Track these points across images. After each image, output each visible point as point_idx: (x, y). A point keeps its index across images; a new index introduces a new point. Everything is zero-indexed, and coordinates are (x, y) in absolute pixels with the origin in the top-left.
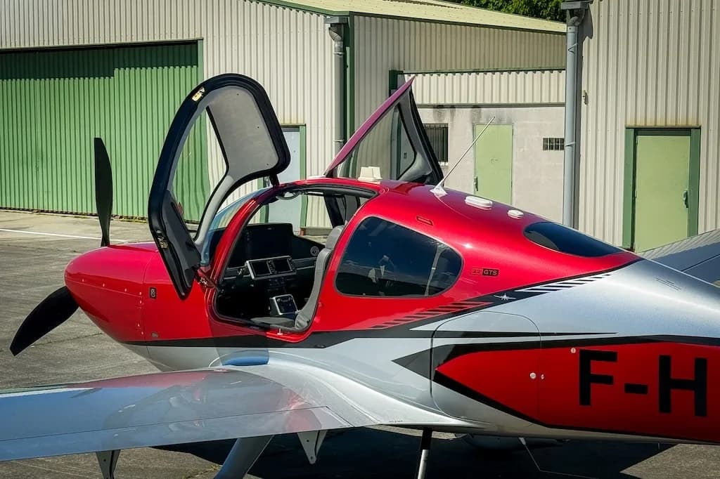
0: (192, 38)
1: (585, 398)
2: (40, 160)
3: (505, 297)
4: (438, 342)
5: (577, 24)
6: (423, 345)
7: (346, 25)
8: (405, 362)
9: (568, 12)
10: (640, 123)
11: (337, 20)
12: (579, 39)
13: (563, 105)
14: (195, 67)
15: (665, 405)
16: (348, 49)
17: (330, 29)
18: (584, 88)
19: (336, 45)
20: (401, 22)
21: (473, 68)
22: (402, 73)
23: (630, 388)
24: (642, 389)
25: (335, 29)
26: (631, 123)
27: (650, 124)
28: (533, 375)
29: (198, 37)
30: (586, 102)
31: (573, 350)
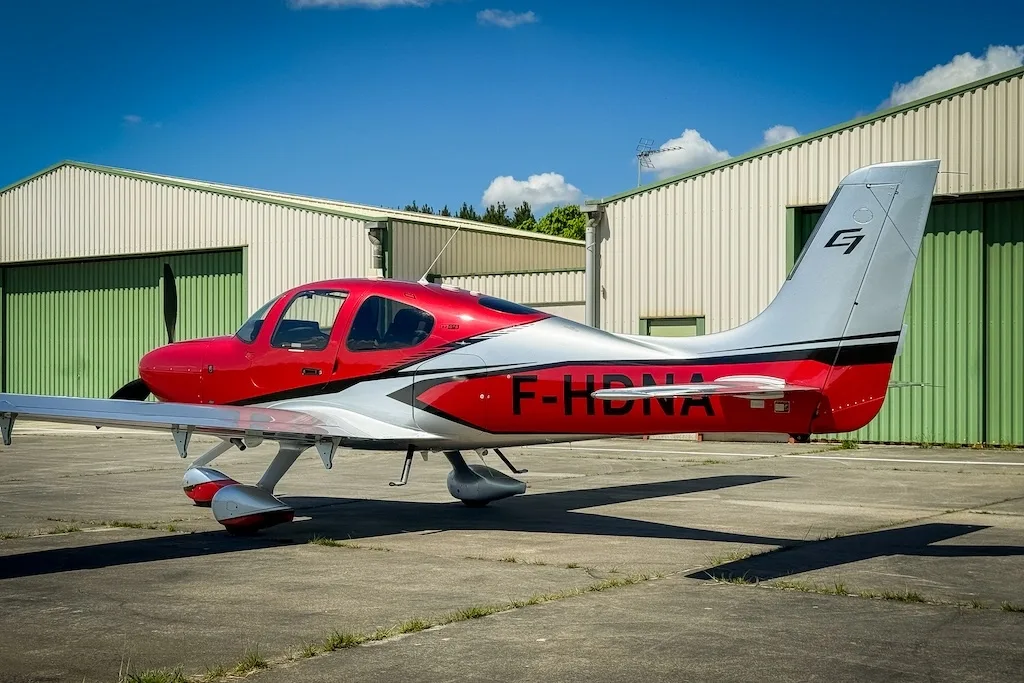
0: (237, 244)
1: (517, 409)
2: (81, 369)
3: (463, 343)
4: (419, 378)
5: (594, 225)
6: (407, 381)
7: (385, 230)
8: (396, 396)
9: (586, 215)
10: (652, 315)
11: (376, 225)
12: (598, 240)
13: (583, 303)
14: (239, 274)
15: (569, 410)
16: (386, 253)
17: (369, 234)
18: (602, 283)
19: (375, 248)
20: (438, 229)
21: (504, 270)
22: (439, 277)
23: (547, 400)
24: (553, 400)
25: (374, 233)
26: (644, 315)
27: (661, 314)
28: (482, 396)
29: (243, 243)
30: (605, 297)
31: (509, 376)
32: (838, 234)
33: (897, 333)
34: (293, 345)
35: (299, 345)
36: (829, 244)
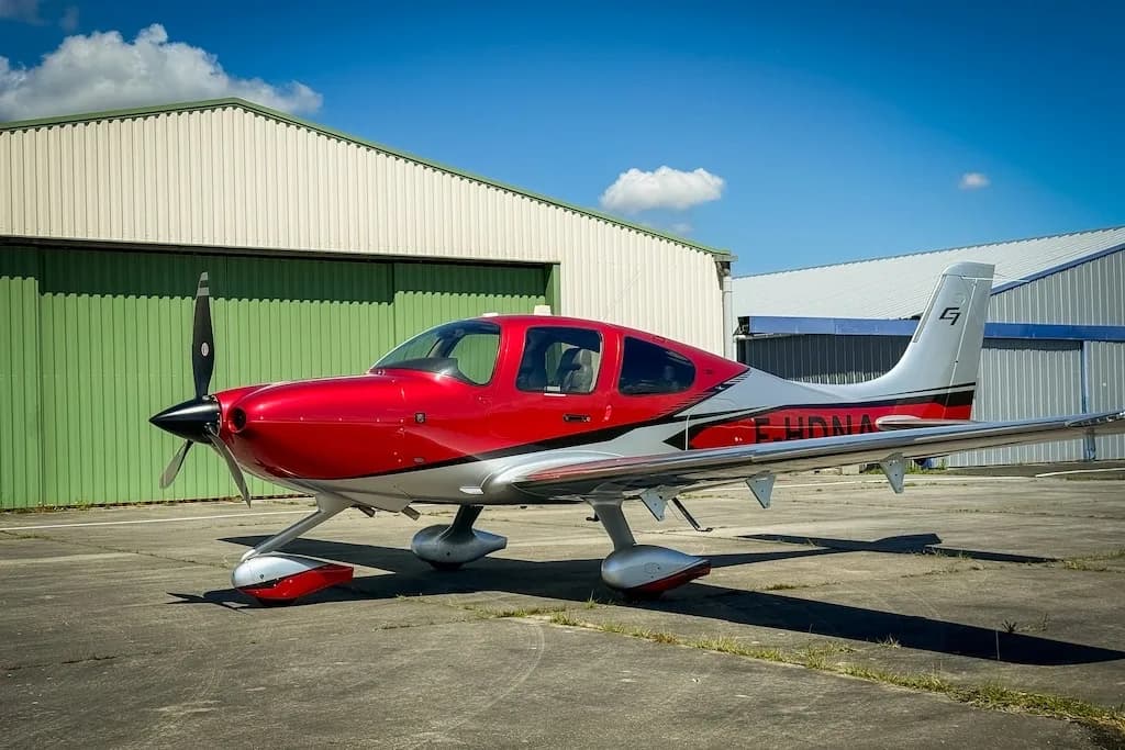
0: (543, 259)
3: (720, 388)
32: (946, 311)
33: (974, 384)
34: (549, 388)
35: (558, 389)
36: (942, 317)
